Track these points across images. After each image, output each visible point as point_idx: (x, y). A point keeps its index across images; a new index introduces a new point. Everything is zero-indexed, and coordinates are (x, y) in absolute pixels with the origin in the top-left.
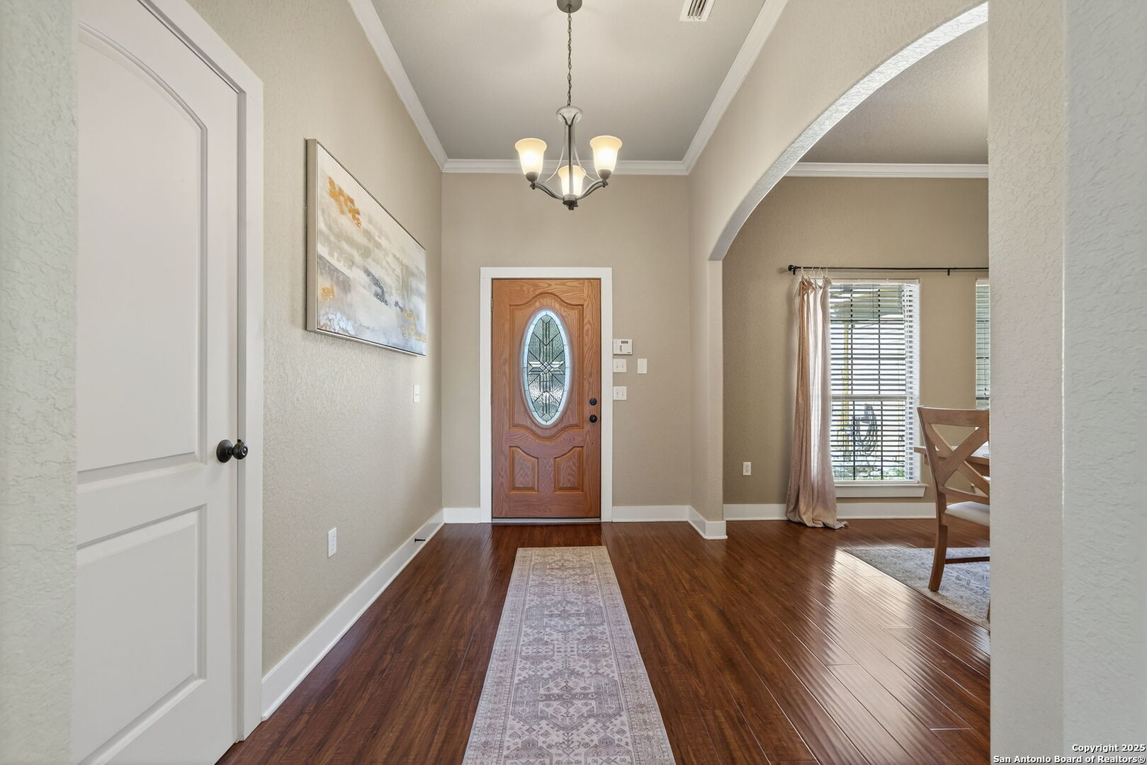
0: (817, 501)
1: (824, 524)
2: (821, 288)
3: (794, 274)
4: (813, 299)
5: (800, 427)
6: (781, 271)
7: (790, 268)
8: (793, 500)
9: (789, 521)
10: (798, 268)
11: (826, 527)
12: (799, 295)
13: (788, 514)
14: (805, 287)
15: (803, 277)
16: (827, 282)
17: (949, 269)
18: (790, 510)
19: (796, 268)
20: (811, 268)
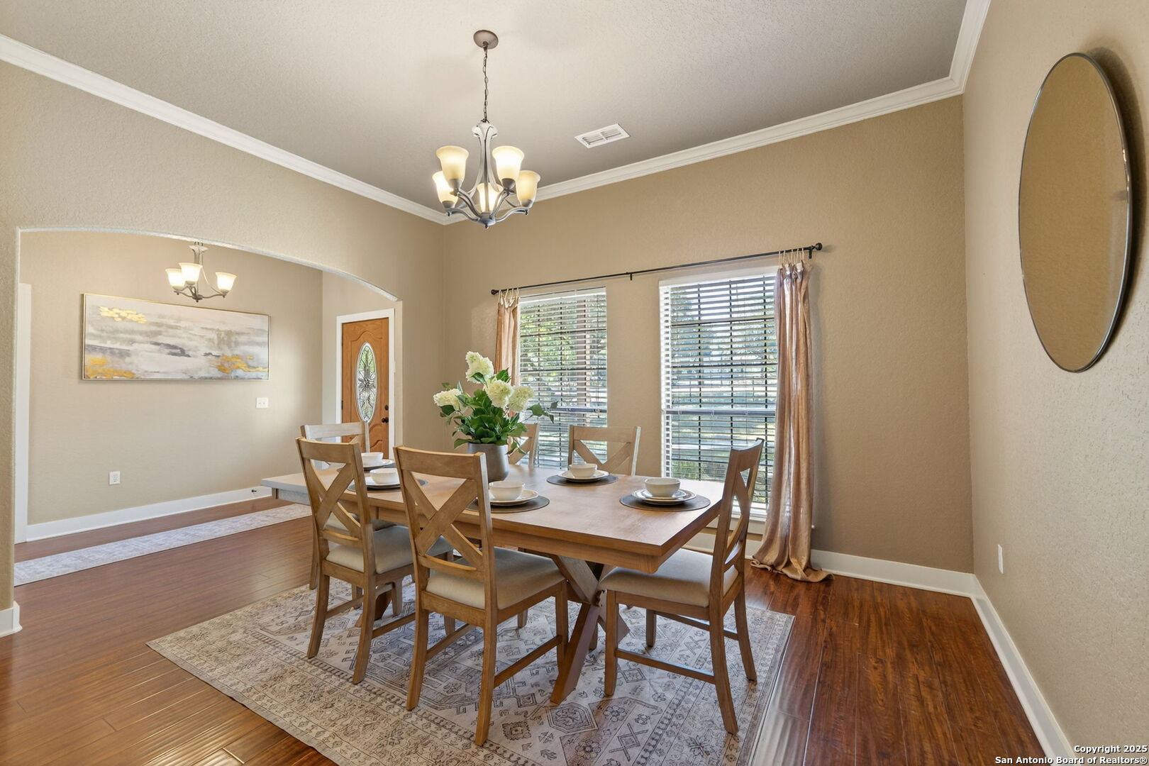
10: (497, 291)
17: (631, 274)
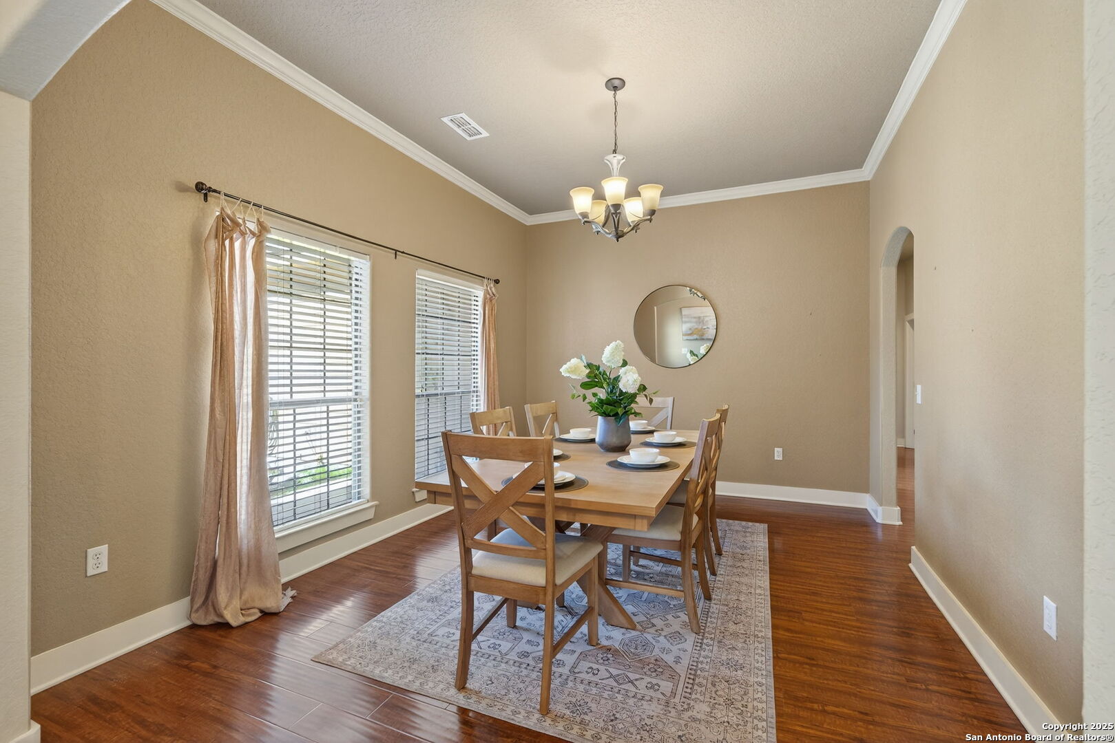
0: (248, 575)
1: (261, 611)
2: (253, 233)
3: (206, 199)
4: (241, 249)
5: (217, 459)
6: (182, 188)
7: (200, 187)
8: (202, 588)
9: (194, 627)
10: (215, 191)
11: (266, 615)
12: (216, 237)
13: (193, 615)
14: (226, 228)
15: (222, 209)
16: (263, 228)
17: (396, 251)
18: (196, 607)
19: (210, 189)
20: (237, 199)
